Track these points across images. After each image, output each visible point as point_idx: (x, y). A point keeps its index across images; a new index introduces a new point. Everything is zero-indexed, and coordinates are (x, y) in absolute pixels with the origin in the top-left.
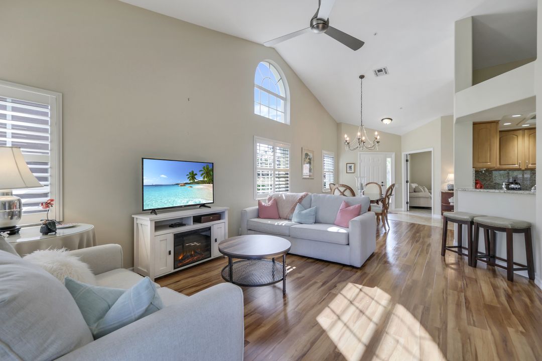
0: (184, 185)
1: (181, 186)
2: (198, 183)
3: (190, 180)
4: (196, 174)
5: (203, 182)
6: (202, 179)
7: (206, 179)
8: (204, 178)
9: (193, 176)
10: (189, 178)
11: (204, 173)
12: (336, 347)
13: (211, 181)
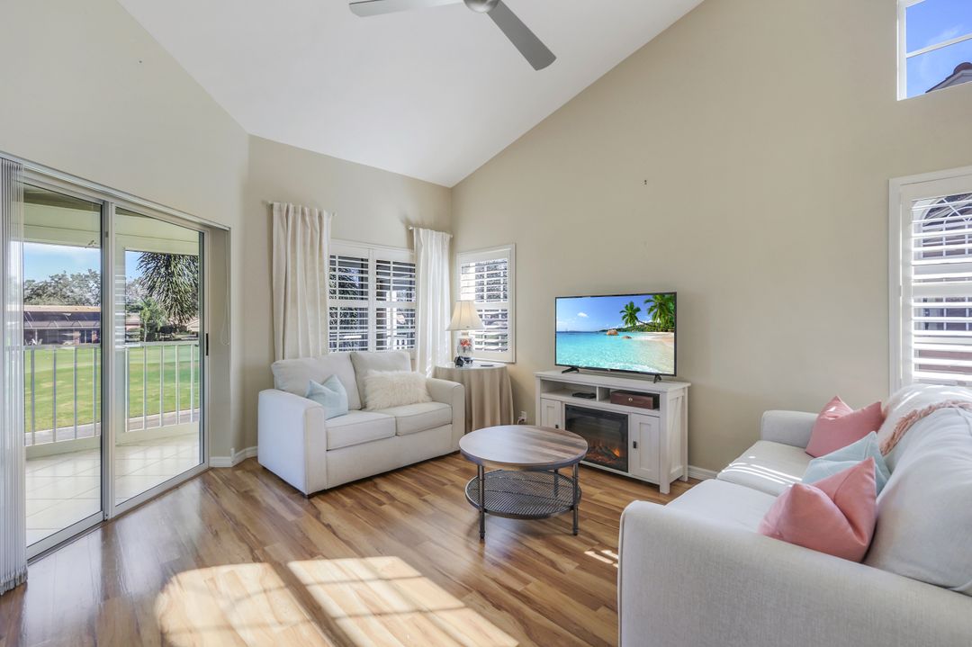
0: (616, 334)
1: (610, 334)
2: (642, 329)
3: (627, 323)
4: (638, 310)
5: (653, 328)
6: (650, 321)
7: (658, 321)
8: (655, 318)
9: (632, 314)
10: (624, 317)
11: (655, 307)
12: (326, 557)
13: (671, 325)
